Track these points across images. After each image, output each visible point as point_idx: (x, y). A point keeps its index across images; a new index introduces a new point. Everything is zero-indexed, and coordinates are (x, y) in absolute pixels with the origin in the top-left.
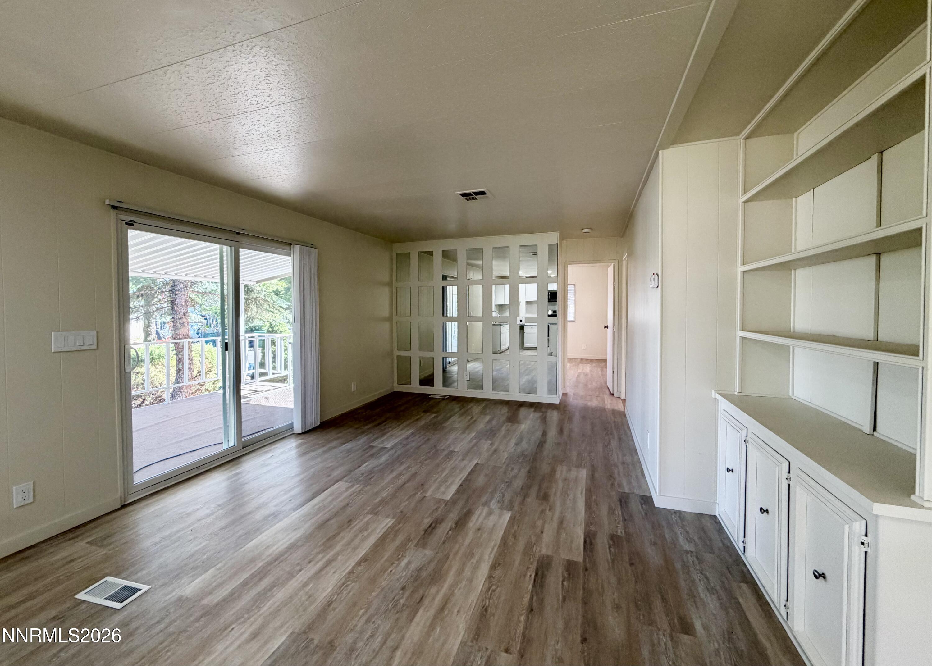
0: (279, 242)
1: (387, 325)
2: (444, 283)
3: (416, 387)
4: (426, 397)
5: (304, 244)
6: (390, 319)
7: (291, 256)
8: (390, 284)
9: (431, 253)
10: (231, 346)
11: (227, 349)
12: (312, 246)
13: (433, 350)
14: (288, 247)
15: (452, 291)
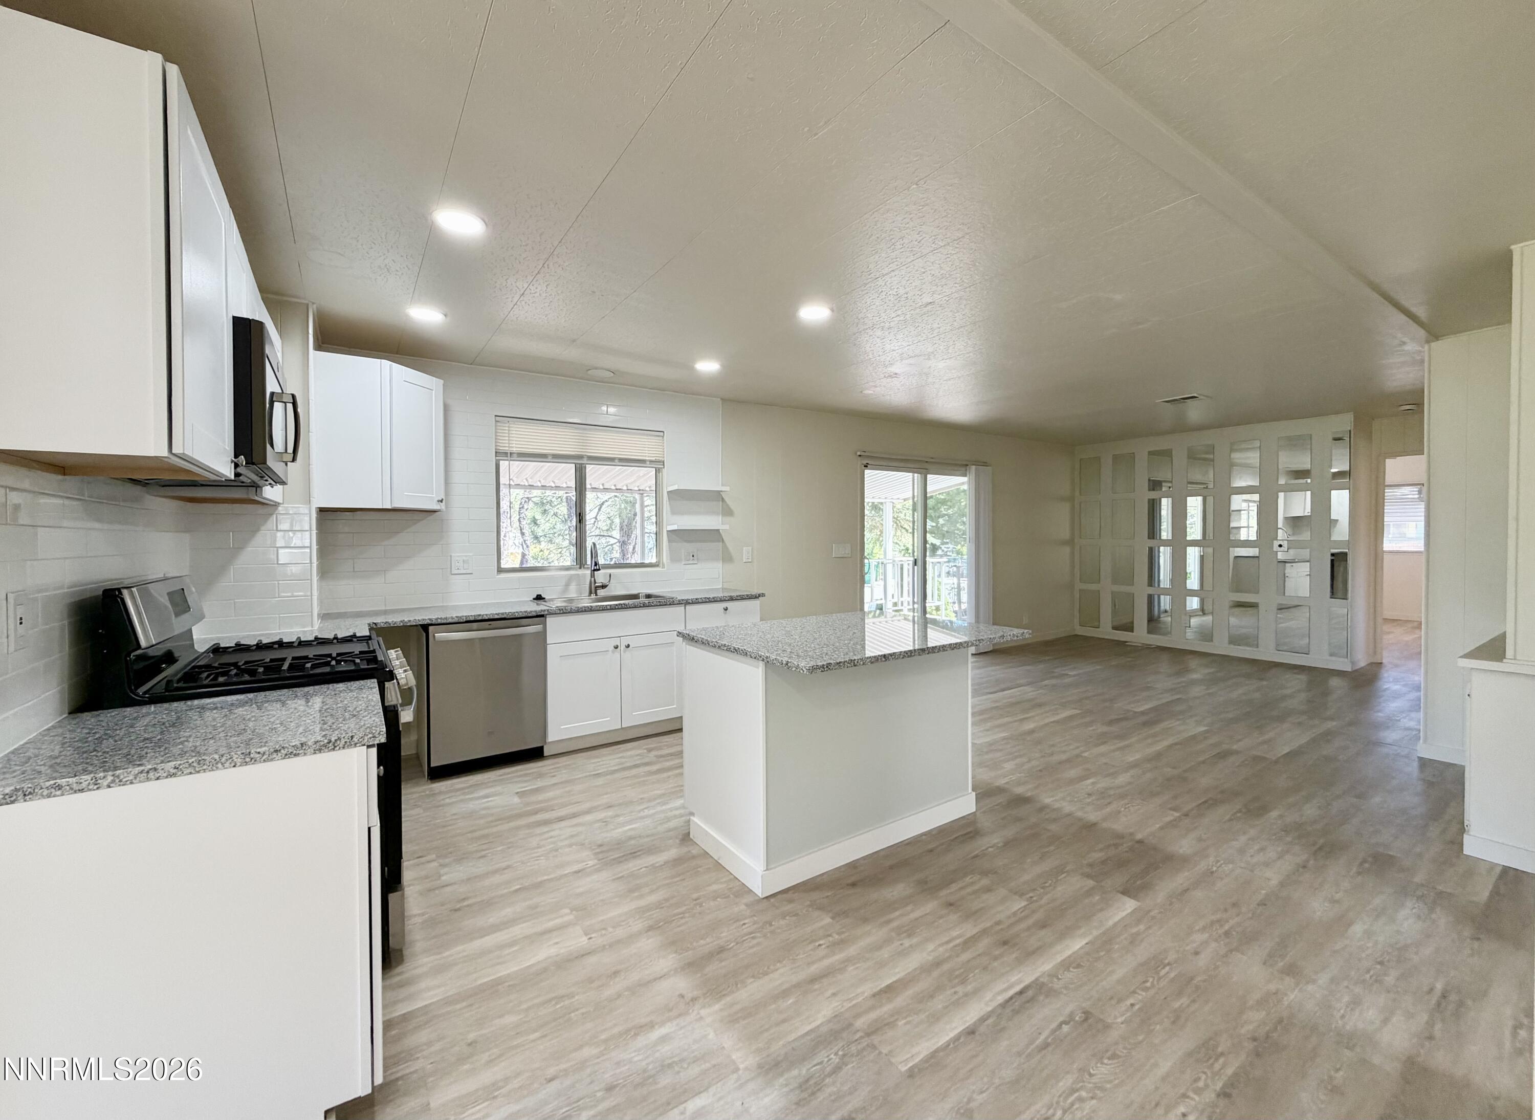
0: (956, 465)
1: (1067, 549)
2: (1153, 495)
3: (1106, 631)
4: (1122, 644)
5: (978, 463)
6: (1070, 542)
7: (966, 476)
8: (1071, 499)
9: (1132, 456)
10: (919, 563)
11: (916, 565)
12: (985, 464)
13: (1133, 584)
14: (964, 469)
15: (1166, 504)
